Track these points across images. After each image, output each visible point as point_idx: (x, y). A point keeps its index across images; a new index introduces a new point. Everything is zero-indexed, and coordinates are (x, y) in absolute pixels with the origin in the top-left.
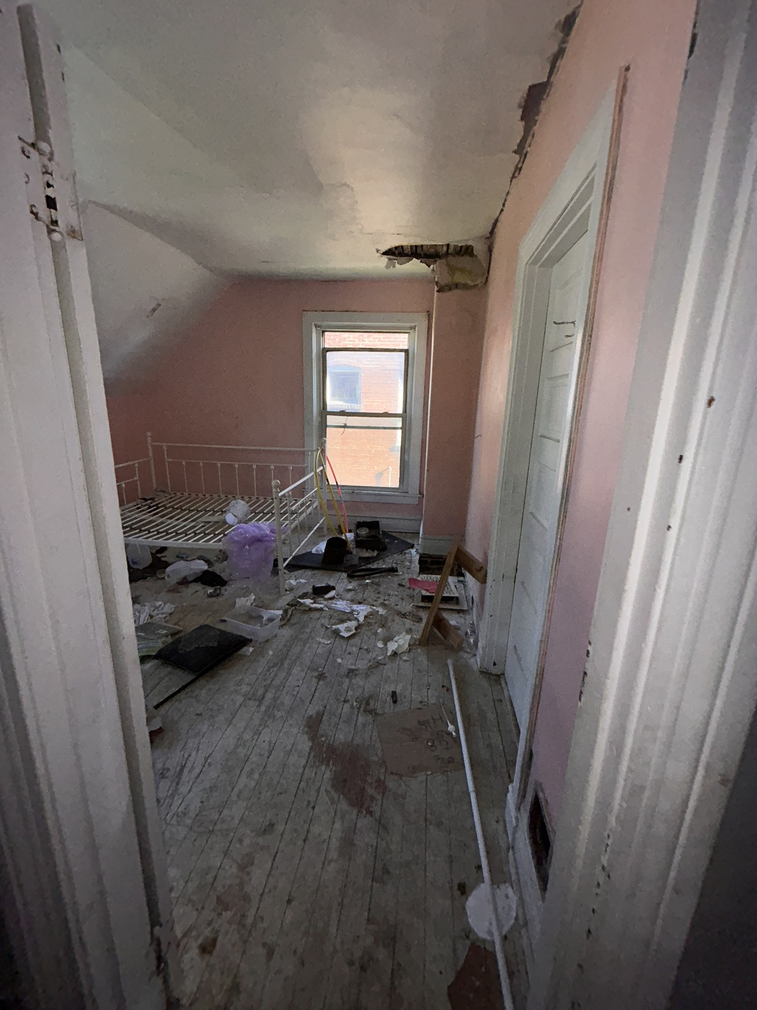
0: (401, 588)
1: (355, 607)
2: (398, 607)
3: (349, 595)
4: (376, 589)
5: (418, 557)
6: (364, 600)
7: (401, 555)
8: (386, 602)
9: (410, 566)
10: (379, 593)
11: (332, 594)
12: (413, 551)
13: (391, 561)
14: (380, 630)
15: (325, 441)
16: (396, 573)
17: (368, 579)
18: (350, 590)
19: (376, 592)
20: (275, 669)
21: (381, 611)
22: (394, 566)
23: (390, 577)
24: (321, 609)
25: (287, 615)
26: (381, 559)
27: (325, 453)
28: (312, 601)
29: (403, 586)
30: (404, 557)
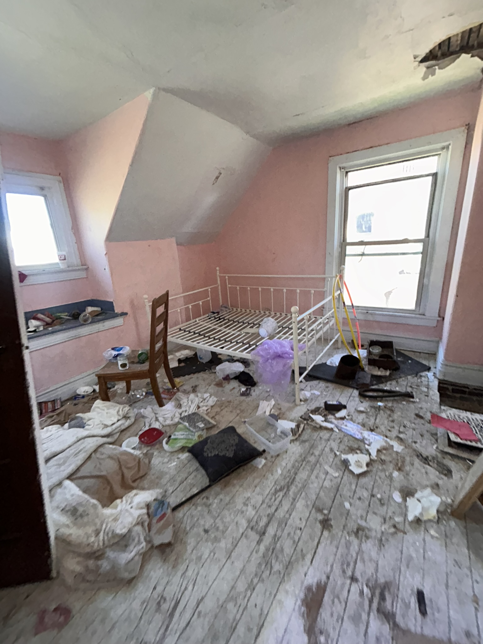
0: (419, 419)
1: (366, 434)
2: (417, 445)
3: (361, 417)
4: (390, 416)
5: (436, 383)
6: (377, 427)
7: (416, 378)
8: (401, 436)
9: (428, 392)
10: (393, 421)
11: (342, 413)
12: (430, 374)
13: (405, 383)
14: (396, 474)
15: (344, 269)
16: (412, 400)
17: (381, 401)
18: (362, 412)
19: (391, 419)
20: (281, 494)
21: (397, 447)
22: (409, 390)
23: (404, 403)
24: (332, 430)
25: (299, 430)
26: (394, 379)
27: (343, 278)
28: (323, 419)
29: (421, 417)
30: (419, 380)
